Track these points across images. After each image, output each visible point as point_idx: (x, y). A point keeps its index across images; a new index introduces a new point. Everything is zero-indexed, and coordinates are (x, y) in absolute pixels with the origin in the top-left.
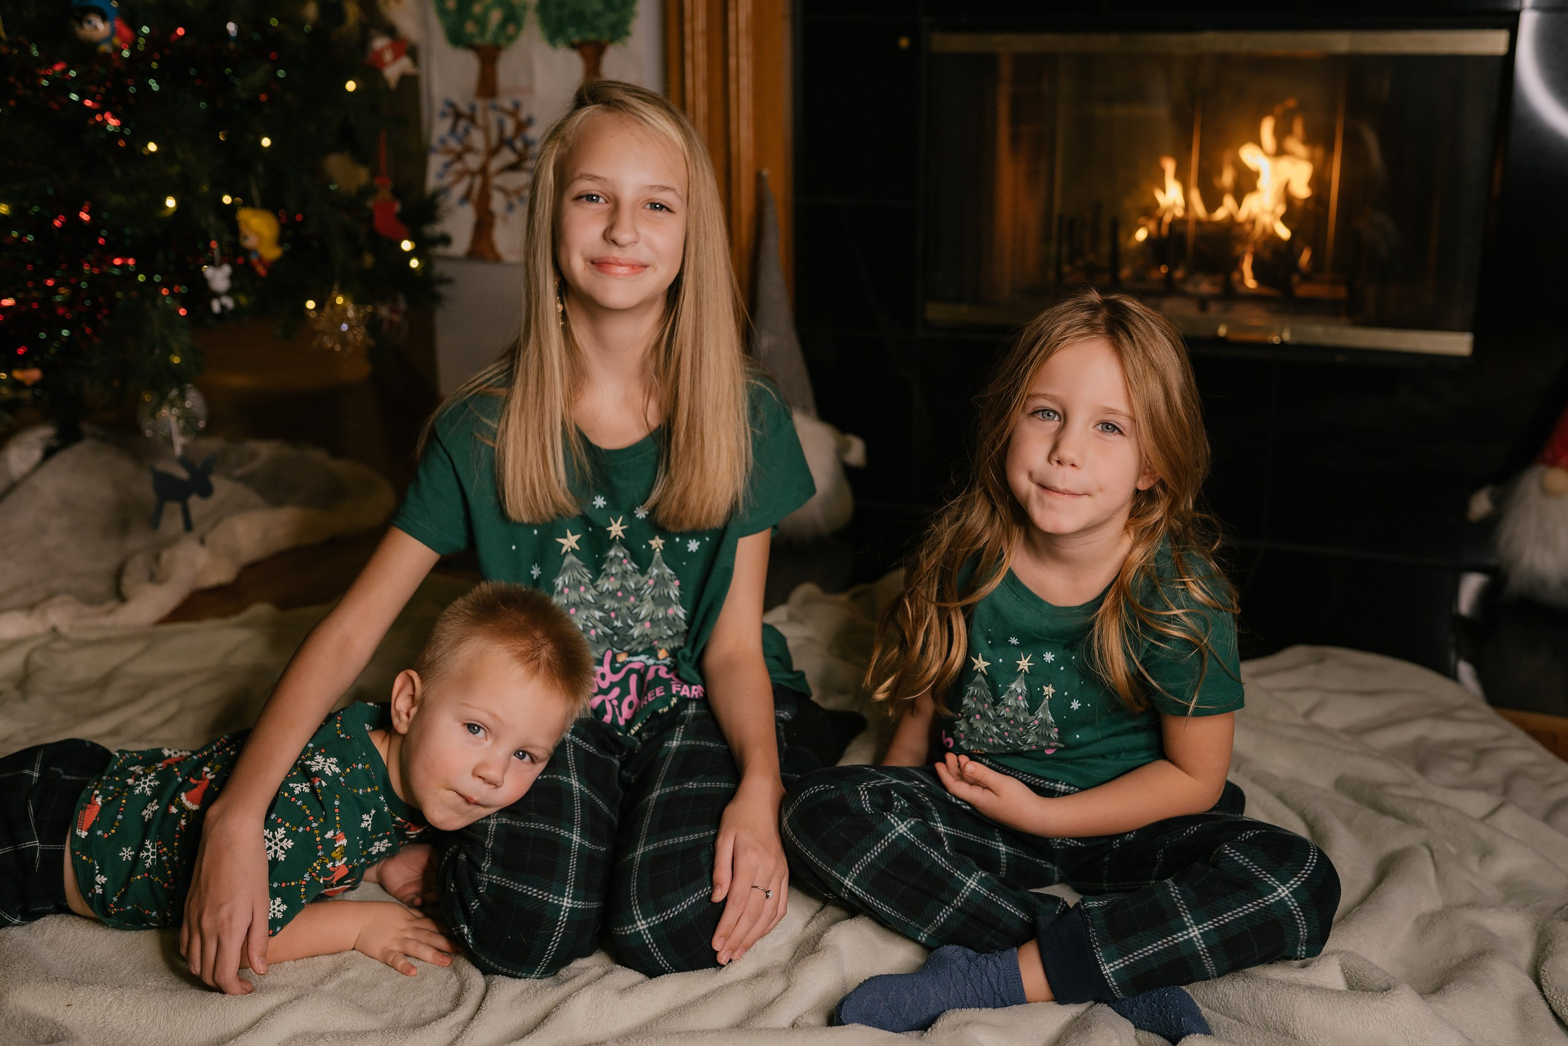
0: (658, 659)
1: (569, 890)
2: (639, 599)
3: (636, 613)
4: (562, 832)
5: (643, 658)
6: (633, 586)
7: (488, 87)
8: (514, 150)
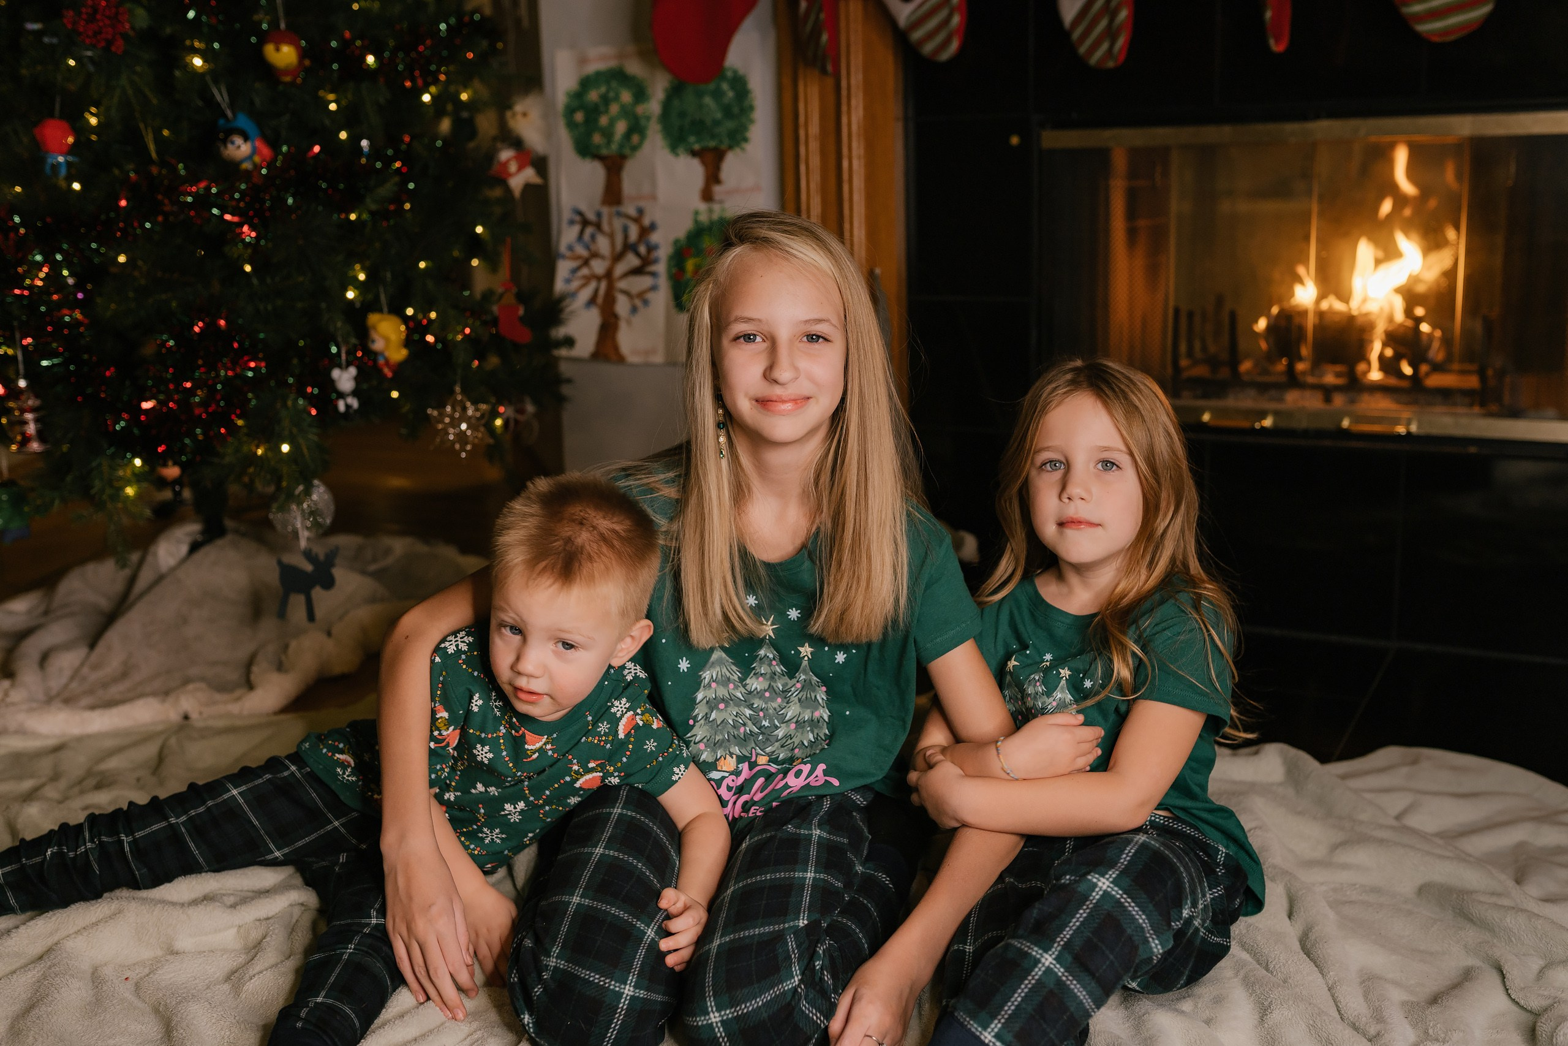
2: (786, 701)
3: (783, 714)
6: (780, 688)
7: (613, 194)
8: (638, 254)
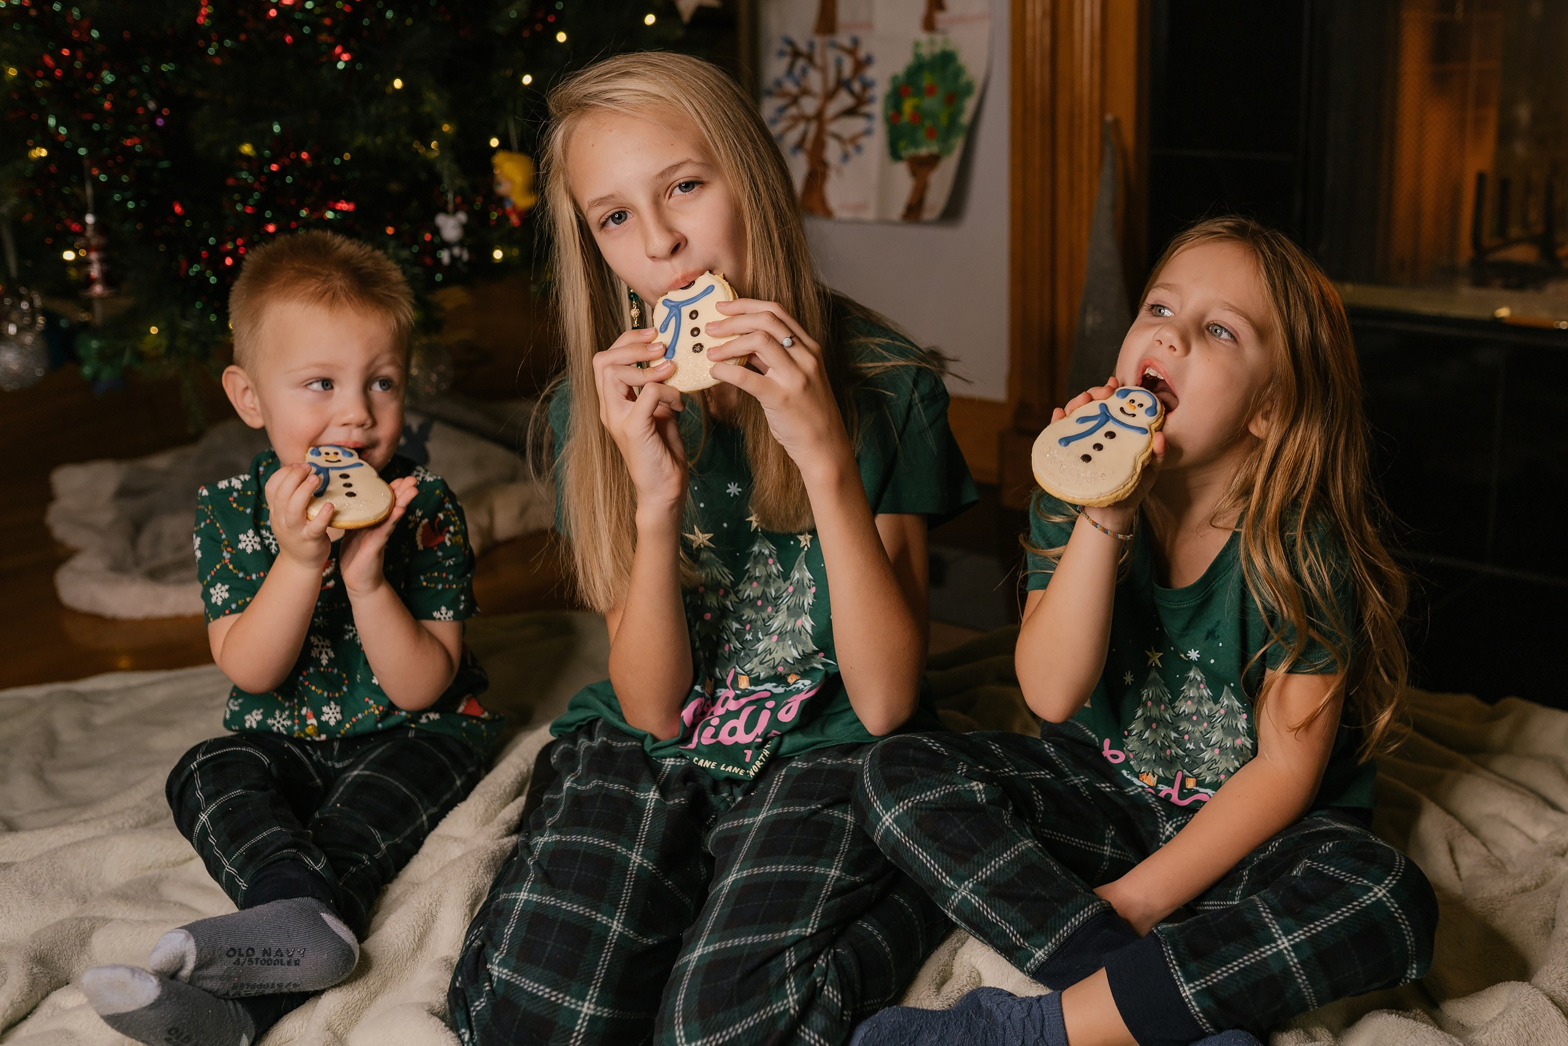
0: (788, 685)
1: (592, 992)
2: (775, 609)
3: (769, 626)
4: (599, 917)
6: (773, 594)
7: (827, 22)
8: (851, 92)
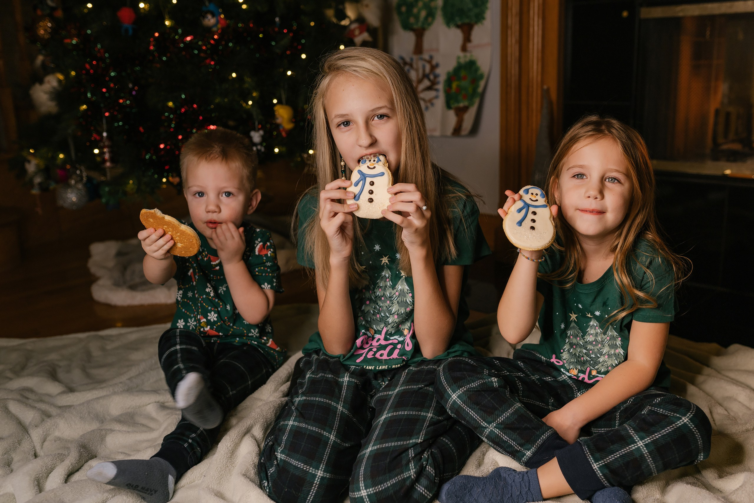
1: (322, 466)
2: (391, 302)
3: (390, 310)
4: (325, 433)
5: (396, 337)
6: (388, 295)
7: (419, 49)
8: (429, 80)
